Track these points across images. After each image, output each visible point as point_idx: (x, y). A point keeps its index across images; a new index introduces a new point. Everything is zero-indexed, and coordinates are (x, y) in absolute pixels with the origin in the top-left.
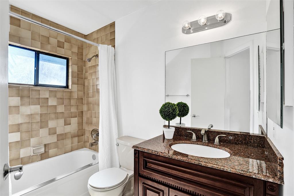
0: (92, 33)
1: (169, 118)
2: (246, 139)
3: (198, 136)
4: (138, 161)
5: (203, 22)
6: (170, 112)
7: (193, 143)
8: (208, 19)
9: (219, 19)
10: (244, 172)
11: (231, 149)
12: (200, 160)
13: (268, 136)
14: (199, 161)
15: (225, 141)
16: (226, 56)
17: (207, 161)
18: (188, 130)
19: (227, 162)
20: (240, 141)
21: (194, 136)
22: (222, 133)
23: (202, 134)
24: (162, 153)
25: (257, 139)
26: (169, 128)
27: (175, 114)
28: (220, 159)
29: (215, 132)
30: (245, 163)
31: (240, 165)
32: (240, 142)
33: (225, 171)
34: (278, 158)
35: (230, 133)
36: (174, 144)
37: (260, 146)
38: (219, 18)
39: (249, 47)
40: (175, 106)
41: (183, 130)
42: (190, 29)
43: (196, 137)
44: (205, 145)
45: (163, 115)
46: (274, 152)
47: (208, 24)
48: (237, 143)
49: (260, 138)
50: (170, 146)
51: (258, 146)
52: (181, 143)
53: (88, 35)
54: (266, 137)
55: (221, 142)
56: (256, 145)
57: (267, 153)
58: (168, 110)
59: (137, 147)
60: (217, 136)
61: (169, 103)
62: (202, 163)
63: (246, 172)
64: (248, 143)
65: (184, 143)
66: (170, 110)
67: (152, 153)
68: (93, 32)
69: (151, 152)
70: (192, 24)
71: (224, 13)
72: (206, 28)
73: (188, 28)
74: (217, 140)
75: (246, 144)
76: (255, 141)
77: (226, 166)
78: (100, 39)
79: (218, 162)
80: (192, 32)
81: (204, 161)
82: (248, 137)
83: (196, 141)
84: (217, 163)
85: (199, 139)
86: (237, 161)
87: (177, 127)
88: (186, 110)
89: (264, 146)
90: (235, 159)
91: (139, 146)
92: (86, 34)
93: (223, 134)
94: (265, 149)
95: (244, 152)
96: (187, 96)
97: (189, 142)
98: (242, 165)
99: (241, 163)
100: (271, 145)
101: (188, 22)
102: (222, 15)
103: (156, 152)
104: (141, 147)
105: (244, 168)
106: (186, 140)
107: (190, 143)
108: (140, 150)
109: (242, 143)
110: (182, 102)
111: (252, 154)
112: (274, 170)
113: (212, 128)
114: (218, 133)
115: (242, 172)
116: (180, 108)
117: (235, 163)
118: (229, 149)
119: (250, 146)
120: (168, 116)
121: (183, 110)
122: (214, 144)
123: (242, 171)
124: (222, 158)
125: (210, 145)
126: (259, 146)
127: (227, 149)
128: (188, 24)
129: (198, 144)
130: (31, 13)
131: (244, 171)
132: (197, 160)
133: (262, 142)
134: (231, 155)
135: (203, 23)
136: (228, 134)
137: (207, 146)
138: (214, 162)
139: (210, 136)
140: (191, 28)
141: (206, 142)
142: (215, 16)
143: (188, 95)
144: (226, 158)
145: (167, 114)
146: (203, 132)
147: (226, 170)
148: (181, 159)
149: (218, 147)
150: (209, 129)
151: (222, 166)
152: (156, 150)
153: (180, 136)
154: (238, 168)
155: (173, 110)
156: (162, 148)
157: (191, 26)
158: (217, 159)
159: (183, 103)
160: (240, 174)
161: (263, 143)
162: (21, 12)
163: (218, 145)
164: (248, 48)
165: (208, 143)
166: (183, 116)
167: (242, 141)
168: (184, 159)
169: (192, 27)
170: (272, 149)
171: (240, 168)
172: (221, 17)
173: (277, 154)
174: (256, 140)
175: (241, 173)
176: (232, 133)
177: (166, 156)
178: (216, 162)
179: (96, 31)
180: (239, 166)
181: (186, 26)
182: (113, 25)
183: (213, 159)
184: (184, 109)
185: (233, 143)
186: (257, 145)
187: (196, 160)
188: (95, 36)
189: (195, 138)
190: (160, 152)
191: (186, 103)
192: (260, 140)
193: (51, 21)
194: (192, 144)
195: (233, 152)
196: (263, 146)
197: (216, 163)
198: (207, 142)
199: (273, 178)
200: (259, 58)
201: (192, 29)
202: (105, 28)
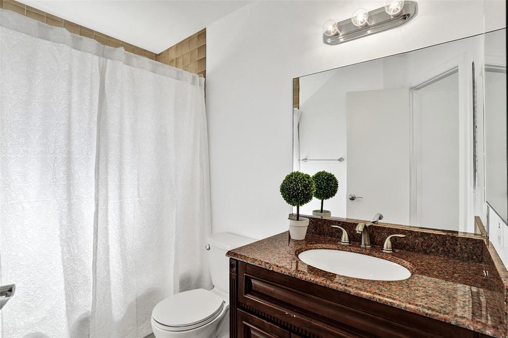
0: (168, 50)
1: (297, 201)
2: (446, 244)
3: (354, 235)
4: (235, 279)
5: (362, 21)
6: (299, 189)
7: (342, 248)
8: (371, 15)
9: (391, 13)
10: (434, 313)
11: (413, 264)
12: (348, 285)
13: (490, 240)
14: (346, 285)
15: (404, 247)
16: (414, 84)
17: (360, 286)
18: (335, 225)
19: (402, 290)
20: (433, 248)
21: (345, 236)
22: (398, 231)
23: (358, 232)
24: (277, 266)
25: (467, 244)
26: (298, 220)
27: (308, 194)
28: (388, 282)
29: (385, 228)
30: (437, 293)
31: (428, 296)
32: (433, 250)
33: (394, 307)
34: (506, 288)
35: (413, 231)
36: (306, 250)
37: (475, 257)
38: (392, 11)
39: (458, 66)
40: (308, 178)
41: (325, 223)
42: (337, 34)
43: (349, 236)
44: (364, 254)
45: (285, 195)
46: (498, 275)
47: (372, 24)
48: (428, 251)
49: (473, 244)
50: (297, 253)
51: (469, 259)
52: (319, 247)
53: (162, 53)
54: (485, 240)
55: (396, 248)
56: (466, 255)
57: (486, 273)
58: (296, 186)
59: (235, 254)
60: (388, 235)
61: (298, 174)
62: (350, 289)
63: (437, 312)
64: (449, 251)
65: (325, 249)
66: (298, 185)
67: (260, 266)
68: (171, 48)
69: (259, 264)
70: (340, 26)
71: (402, 2)
72: (369, 32)
73: (333, 34)
74: (387, 243)
75: (446, 253)
76: (464, 247)
77: (398, 297)
78: (181, 60)
79: (383, 288)
80: (342, 40)
81: (355, 286)
82: (449, 240)
83: (349, 246)
84: (381, 291)
85: (355, 242)
86: (421, 288)
87: (313, 219)
88: (331, 186)
89: (482, 259)
90: (420, 285)
91: (238, 253)
92: (158, 53)
93: (401, 234)
94: (483, 265)
95: (440, 269)
96: (339, 160)
97: (334, 246)
98: (431, 296)
99: (430, 292)
100: (493, 258)
101: (334, 23)
102: (398, 5)
103: (267, 265)
104: (241, 253)
105: (435, 302)
106: (330, 242)
107: (335, 249)
108: (240, 260)
109: (437, 251)
110: (326, 171)
111: (456, 275)
112: (498, 310)
113: (380, 221)
114: (391, 231)
115: (430, 312)
116: (320, 183)
117: (417, 292)
118: (410, 262)
119: (454, 256)
120: (295, 197)
121: (325, 187)
122: (382, 252)
123: (429, 309)
124: (392, 282)
125: (374, 253)
126: (473, 259)
127: (405, 262)
128: (334, 27)
129: (351, 251)
130: (62, 19)
131: (433, 310)
132: (343, 283)
133: (477, 251)
134: (412, 274)
135: (362, 23)
136: (409, 233)
137: (368, 254)
138: (374, 289)
139: (375, 236)
140: (339, 32)
141: (367, 247)
142: (384, 8)
143: (341, 160)
144: (401, 281)
145: (293, 193)
146: (359, 229)
147: (398, 305)
148: (312, 279)
149: (390, 258)
150: (374, 222)
151: (391, 297)
152: (268, 261)
153: (319, 234)
154: (422, 302)
155: (304, 186)
156: (279, 258)
157: (339, 30)
158: (383, 282)
159: (326, 173)
160: (425, 315)
161: (479, 252)
162: (47, 17)
163: (390, 254)
164: (456, 69)
165: (371, 250)
166: (327, 197)
167: (437, 247)
168: (318, 280)
169: (341, 32)
170: (494, 266)
171: (426, 304)
172: (395, 9)
173: (503, 279)
174: (466, 246)
175: (427, 314)
176: (417, 232)
177: (285, 274)
178: (378, 289)
179: (174, 46)
180: (424, 299)
181: (329, 29)
182: (202, 34)
183: (374, 281)
184: (327, 184)
185: (419, 252)
186: (468, 257)
187: (340, 283)
188: (173, 55)
189: (347, 239)
190: (275, 265)
191: (332, 174)
192: (474, 247)
193: (96, 32)
194: (339, 250)
195: (417, 269)
196: (480, 260)
197: (377, 291)
198: (369, 247)
199: (494, 327)
200: (474, 87)
201: (341, 34)
202: (189, 40)
